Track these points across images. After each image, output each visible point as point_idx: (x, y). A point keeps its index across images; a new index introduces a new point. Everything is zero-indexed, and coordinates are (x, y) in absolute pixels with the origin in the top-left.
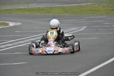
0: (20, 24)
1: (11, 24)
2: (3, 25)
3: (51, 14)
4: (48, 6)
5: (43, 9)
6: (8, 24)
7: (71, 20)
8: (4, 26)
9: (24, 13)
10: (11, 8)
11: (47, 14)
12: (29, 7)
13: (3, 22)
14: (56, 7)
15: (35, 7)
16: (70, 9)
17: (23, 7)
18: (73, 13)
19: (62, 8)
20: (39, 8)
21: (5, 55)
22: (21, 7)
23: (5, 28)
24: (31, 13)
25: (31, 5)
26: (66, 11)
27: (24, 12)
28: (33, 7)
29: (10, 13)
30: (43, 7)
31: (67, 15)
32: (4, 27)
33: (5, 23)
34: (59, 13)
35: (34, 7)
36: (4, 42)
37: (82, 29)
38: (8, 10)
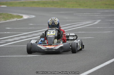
0: (33, 16)
1: (25, 17)
7: (85, 14)
8: (18, 18)
10: (25, 1)
11: (61, 8)
13: (17, 15)
18: (87, 7)
20: (53, 1)
21: (19, 47)
23: (19, 20)
24: (45, 6)
27: (38, 5)
29: (24, 5)
31: (82, 8)
33: (19, 16)
34: (73, 7)
36: (18, 34)
37: (96, 23)
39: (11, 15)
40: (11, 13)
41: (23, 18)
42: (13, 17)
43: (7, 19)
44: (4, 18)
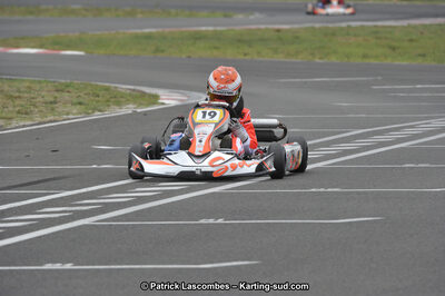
1: (170, 99)
2: (135, 103)
3: (334, 59)
4: (317, 25)
5: (295, 38)
6: (156, 97)
7: (419, 86)
8: (140, 105)
9: (215, 52)
10: (160, 30)
11: (317, 60)
12: (237, 28)
13: (134, 90)
14: (349, 27)
15: (263, 27)
16: (411, 40)
17: (211, 28)
18: (424, 55)
19: (376, 32)
20: (278, 31)
22: (204, 28)
23: (145, 114)
24: (245, 55)
25: (240, 16)
26: (394, 49)
27: (216, 48)
28: (253, 27)
29: (157, 50)
30: (296, 26)
32: (139, 110)
33: (144, 94)
34: (365, 56)
35: (259, 29)
38: (149, 37)
39: (107, 89)
40: (107, 84)
41: (163, 104)
42: (117, 99)
43: (94, 110)
44: (80, 104)
